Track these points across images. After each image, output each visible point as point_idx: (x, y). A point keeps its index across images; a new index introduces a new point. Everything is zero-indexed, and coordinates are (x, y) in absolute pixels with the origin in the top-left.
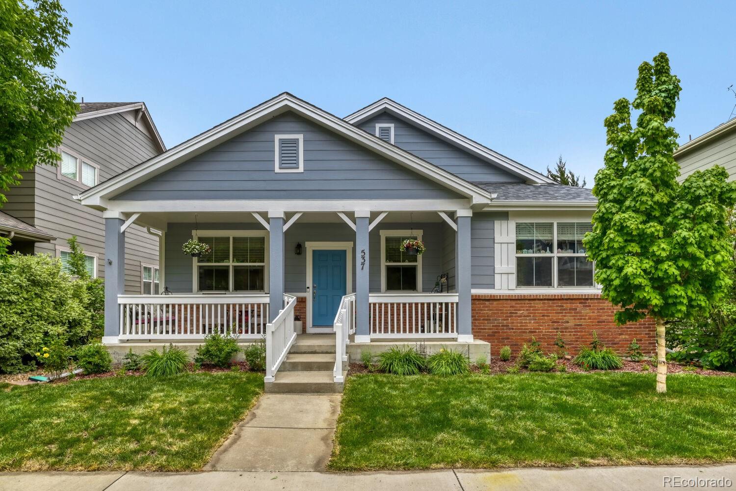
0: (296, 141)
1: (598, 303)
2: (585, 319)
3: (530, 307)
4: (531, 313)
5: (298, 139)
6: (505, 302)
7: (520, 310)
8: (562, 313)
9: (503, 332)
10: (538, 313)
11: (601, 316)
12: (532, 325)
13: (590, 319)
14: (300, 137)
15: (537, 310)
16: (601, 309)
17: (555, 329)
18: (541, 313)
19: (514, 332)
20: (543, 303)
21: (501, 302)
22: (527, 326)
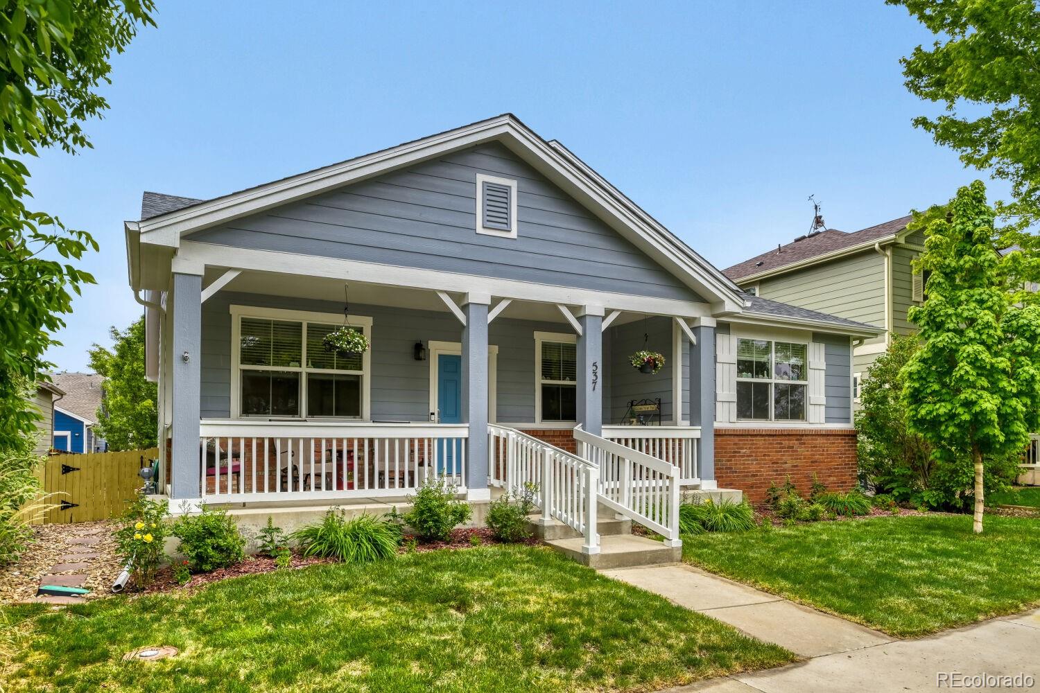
0: (506, 190)
1: (812, 439)
2: (800, 459)
3: (752, 444)
4: (753, 452)
5: (510, 187)
6: (728, 438)
7: (742, 448)
8: (781, 452)
9: (726, 477)
10: (760, 452)
11: (814, 455)
12: (753, 468)
13: (805, 458)
14: (513, 184)
15: (759, 448)
16: (814, 447)
17: (774, 471)
18: (762, 452)
19: (738, 476)
20: (764, 440)
21: (724, 438)
22: (749, 468)
